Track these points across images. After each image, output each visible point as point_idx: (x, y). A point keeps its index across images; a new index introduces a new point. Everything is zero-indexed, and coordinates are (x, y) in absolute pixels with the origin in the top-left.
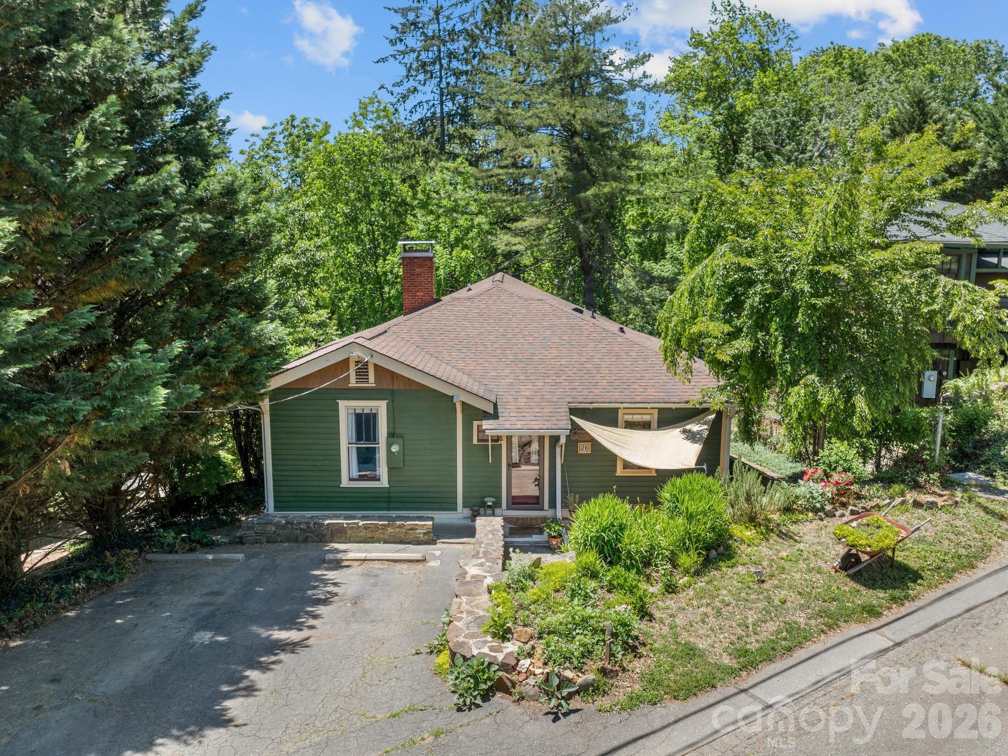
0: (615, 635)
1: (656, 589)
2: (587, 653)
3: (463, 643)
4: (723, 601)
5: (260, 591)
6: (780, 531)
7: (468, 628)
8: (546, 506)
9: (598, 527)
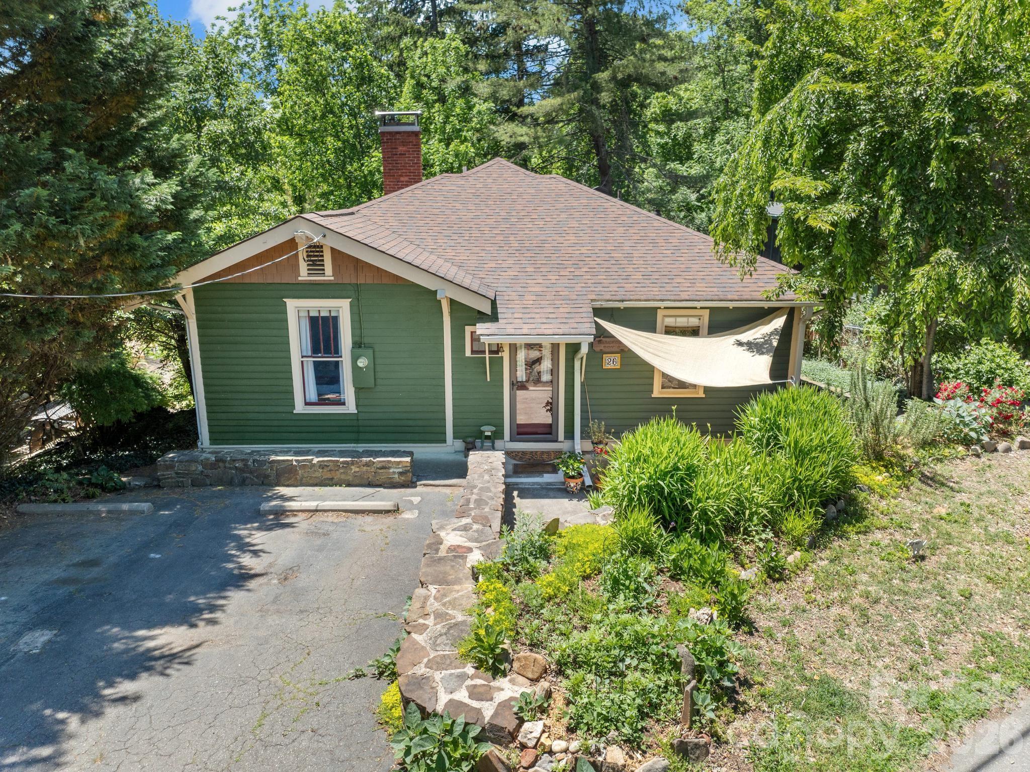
0: (698, 672)
1: (751, 573)
2: (649, 709)
3: (424, 678)
4: (866, 595)
5: (154, 559)
6: (923, 475)
7: (434, 646)
8: (561, 435)
9: (652, 470)
